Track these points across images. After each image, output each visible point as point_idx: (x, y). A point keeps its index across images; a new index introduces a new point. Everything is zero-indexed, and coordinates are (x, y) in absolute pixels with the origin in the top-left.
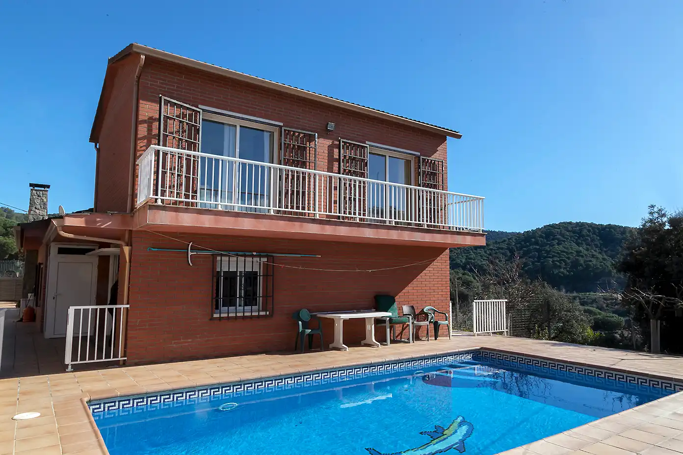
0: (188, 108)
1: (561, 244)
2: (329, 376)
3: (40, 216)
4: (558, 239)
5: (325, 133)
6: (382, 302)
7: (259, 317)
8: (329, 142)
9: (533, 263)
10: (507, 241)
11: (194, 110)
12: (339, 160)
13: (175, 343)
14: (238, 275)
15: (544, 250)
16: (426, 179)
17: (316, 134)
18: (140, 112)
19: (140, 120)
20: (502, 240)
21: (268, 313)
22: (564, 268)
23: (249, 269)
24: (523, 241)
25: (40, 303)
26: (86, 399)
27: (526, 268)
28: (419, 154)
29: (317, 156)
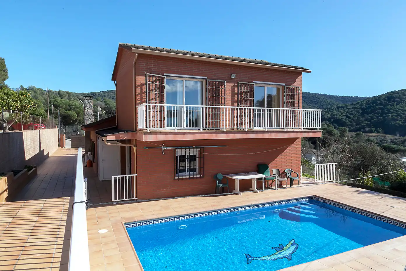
0: (159, 77)
1: (398, 105)
2: (230, 211)
3: (90, 113)
4: (397, 101)
5: (230, 80)
6: (261, 168)
7: (197, 178)
8: (232, 85)
9: (377, 117)
10: (360, 103)
11: (162, 77)
12: (238, 94)
13: (158, 191)
14: (186, 158)
15: (386, 109)
16: (288, 98)
17: (225, 81)
18: (137, 82)
19: (137, 85)
20: (356, 103)
21: (201, 176)
22: (399, 120)
23: (191, 154)
24: (371, 103)
25: (95, 160)
26: (124, 223)
27: (372, 121)
28: (285, 84)
29: (226, 93)
